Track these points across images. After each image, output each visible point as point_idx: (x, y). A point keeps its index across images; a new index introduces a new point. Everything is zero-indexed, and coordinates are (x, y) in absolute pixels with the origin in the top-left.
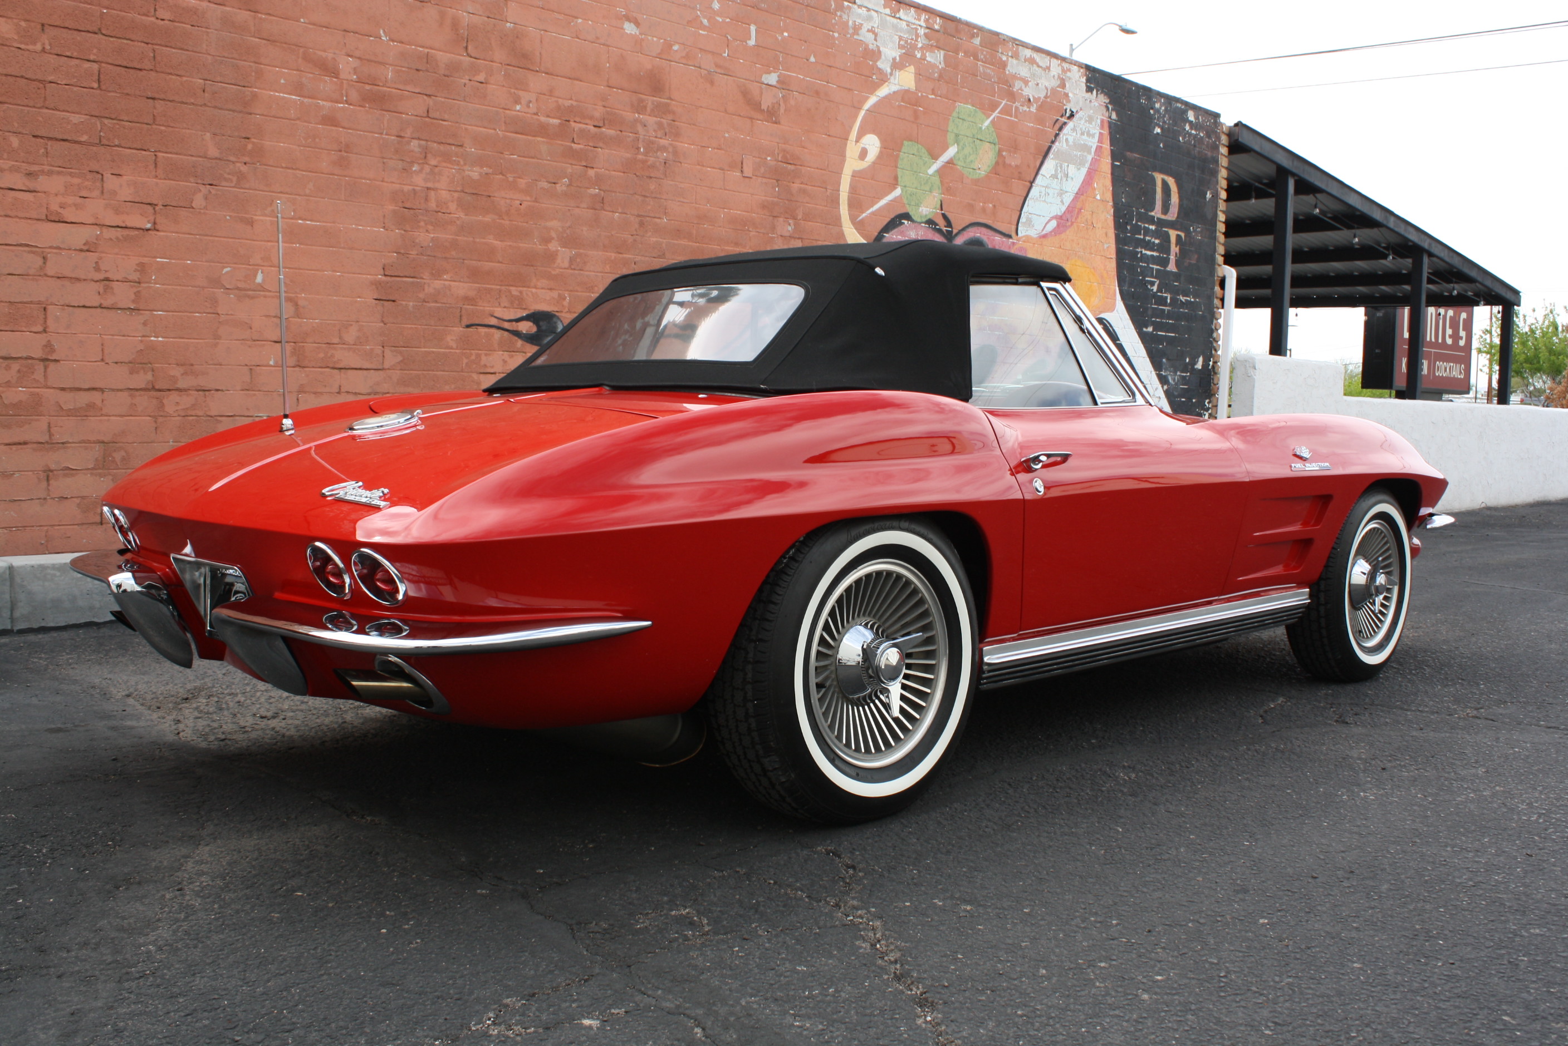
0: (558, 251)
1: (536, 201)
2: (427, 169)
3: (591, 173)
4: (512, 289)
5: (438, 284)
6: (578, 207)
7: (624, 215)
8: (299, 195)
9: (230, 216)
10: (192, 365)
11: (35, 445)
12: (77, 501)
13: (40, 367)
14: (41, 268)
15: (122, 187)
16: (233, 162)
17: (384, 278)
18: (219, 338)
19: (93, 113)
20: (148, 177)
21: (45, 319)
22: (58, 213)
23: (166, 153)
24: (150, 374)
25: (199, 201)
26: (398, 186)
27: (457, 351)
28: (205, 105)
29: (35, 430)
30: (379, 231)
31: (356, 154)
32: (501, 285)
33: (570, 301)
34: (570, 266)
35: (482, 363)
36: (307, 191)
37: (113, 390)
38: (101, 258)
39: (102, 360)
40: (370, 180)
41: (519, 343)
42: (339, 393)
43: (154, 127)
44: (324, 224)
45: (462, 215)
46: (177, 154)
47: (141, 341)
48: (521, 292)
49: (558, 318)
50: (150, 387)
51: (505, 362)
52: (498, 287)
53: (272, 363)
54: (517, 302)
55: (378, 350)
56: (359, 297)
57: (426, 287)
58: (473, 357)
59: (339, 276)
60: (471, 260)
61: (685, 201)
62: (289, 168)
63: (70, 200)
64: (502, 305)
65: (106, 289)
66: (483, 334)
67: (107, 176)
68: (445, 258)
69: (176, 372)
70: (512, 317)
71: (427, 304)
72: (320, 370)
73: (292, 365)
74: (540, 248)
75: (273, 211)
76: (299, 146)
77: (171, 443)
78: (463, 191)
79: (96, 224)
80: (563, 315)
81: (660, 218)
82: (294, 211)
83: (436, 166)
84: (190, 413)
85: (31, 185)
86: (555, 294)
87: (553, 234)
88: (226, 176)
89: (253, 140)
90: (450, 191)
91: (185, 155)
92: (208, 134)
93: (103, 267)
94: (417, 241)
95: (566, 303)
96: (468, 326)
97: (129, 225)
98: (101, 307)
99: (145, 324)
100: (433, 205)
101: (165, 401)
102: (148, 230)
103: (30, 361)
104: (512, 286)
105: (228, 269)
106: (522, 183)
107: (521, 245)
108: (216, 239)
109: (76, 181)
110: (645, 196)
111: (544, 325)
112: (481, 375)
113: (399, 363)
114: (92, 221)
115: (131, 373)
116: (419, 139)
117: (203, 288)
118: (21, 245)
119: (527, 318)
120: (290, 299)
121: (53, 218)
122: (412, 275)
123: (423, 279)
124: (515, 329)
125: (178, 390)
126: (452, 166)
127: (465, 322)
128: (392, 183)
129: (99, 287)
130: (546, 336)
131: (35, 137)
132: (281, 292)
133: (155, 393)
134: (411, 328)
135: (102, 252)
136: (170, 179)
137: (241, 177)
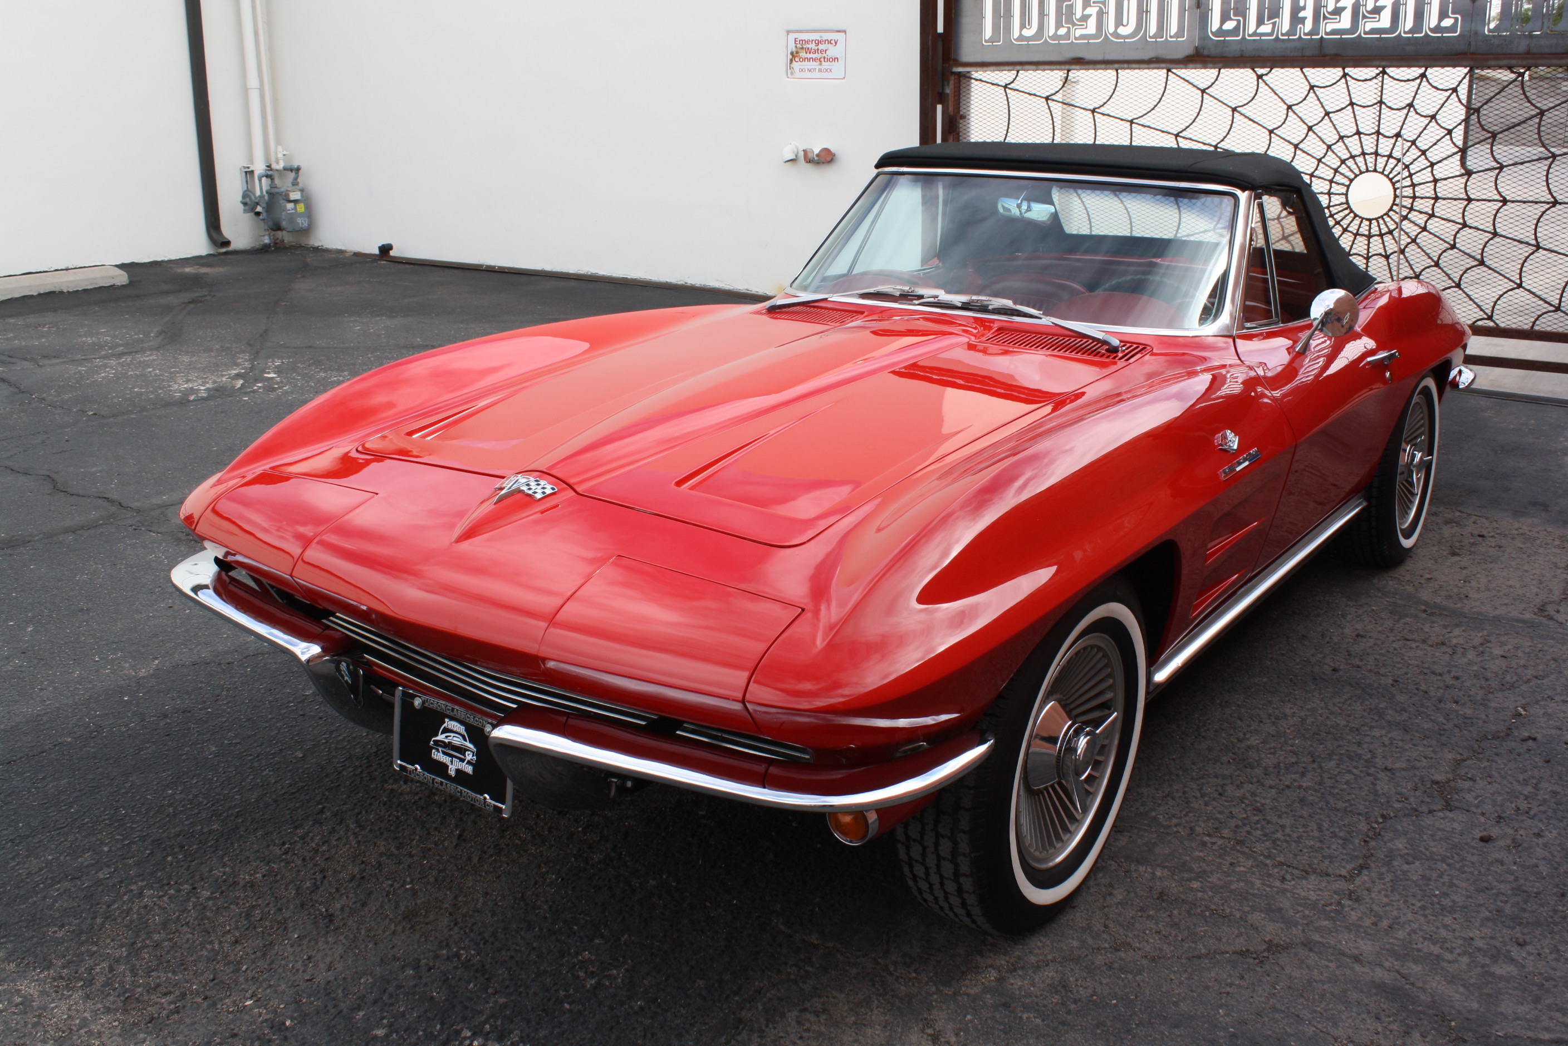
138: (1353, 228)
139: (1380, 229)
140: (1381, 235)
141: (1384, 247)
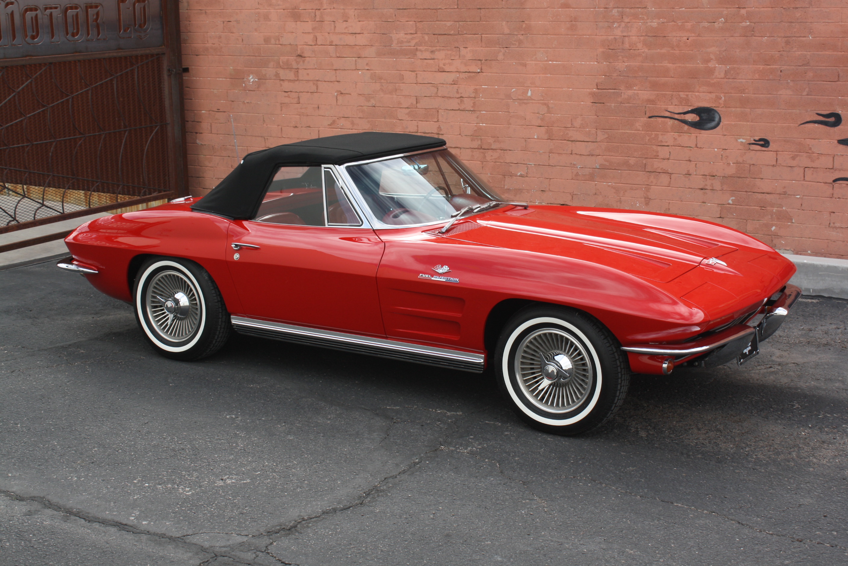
0: (715, 67)
1: (699, 36)
2: (623, 24)
3: (743, 12)
4: (680, 93)
5: (630, 92)
6: (732, 36)
7: (772, 38)
8: (550, 48)
9: (515, 63)
10: (498, 137)
14: (437, 93)
15: (467, 53)
16: (517, 35)
17: (597, 90)
18: (509, 124)
19: (456, 20)
20: (478, 47)
21: (438, 115)
22: (443, 68)
23: (486, 34)
24: (480, 141)
25: (500, 57)
26: (605, 37)
27: (642, 132)
28: (503, 8)
30: (594, 64)
31: (580, 22)
32: (673, 92)
33: (725, 101)
34: (725, 77)
35: (659, 139)
36: (554, 46)
37: (465, 148)
38: (459, 87)
39: (460, 134)
40: (588, 35)
41: (686, 127)
42: (571, 154)
43: (481, 22)
44: (563, 63)
45: (646, 50)
46: (490, 34)
47: (476, 126)
48: (687, 95)
49: (716, 111)
50: (480, 147)
51: (675, 139)
52: (671, 93)
53: (536, 137)
54: (684, 102)
55: (593, 131)
56: (583, 102)
57: (622, 95)
58: (653, 136)
59: (571, 91)
60: (652, 77)
61: (830, 21)
62: (544, 35)
63: (447, 61)
64: (674, 104)
65: (461, 101)
66: (660, 122)
67: (462, 48)
68: (635, 77)
69: (491, 140)
70: (681, 111)
71: (623, 105)
72: (561, 141)
73: (546, 138)
74: (701, 66)
75: (536, 58)
76: (549, 22)
77: (489, 175)
78: (646, 35)
79: (457, 72)
80: (720, 109)
81: (805, 37)
82: (547, 57)
83: (629, 22)
84: (497, 161)
85: (432, 56)
86: (713, 96)
87: (712, 57)
88: (513, 42)
89: (526, 22)
90: (638, 36)
91: (494, 34)
92: (504, 22)
93: (460, 91)
94: (617, 68)
95: (721, 101)
96: (650, 117)
97: (471, 71)
98: (459, 110)
99: (477, 117)
100: (627, 46)
101: (486, 154)
102: (479, 72)
104: (681, 92)
105: (514, 90)
106: (688, 25)
107: (687, 65)
108: (509, 74)
109: (449, 52)
110: (791, 22)
111: (705, 116)
112: (659, 147)
113: (606, 138)
114: (455, 70)
115: (472, 141)
116: (618, 8)
117: (503, 99)
118: (429, 83)
119: (692, 111)
120: (545, 104)
121: (441, 70)
122: (614, 88)
123: (620, 90)
124: (683, 119)
125: (492, 149)
126: (639, 21)
127: (648, 114)
128: (601, 35)
129: (458, 101)
130: (707, 123)
131: (434, 34)
132: (540, 100)
133: (482, 150)
134: (613, 118)
135: (459, 84)
136: (488, 47)
137: (520, 42)
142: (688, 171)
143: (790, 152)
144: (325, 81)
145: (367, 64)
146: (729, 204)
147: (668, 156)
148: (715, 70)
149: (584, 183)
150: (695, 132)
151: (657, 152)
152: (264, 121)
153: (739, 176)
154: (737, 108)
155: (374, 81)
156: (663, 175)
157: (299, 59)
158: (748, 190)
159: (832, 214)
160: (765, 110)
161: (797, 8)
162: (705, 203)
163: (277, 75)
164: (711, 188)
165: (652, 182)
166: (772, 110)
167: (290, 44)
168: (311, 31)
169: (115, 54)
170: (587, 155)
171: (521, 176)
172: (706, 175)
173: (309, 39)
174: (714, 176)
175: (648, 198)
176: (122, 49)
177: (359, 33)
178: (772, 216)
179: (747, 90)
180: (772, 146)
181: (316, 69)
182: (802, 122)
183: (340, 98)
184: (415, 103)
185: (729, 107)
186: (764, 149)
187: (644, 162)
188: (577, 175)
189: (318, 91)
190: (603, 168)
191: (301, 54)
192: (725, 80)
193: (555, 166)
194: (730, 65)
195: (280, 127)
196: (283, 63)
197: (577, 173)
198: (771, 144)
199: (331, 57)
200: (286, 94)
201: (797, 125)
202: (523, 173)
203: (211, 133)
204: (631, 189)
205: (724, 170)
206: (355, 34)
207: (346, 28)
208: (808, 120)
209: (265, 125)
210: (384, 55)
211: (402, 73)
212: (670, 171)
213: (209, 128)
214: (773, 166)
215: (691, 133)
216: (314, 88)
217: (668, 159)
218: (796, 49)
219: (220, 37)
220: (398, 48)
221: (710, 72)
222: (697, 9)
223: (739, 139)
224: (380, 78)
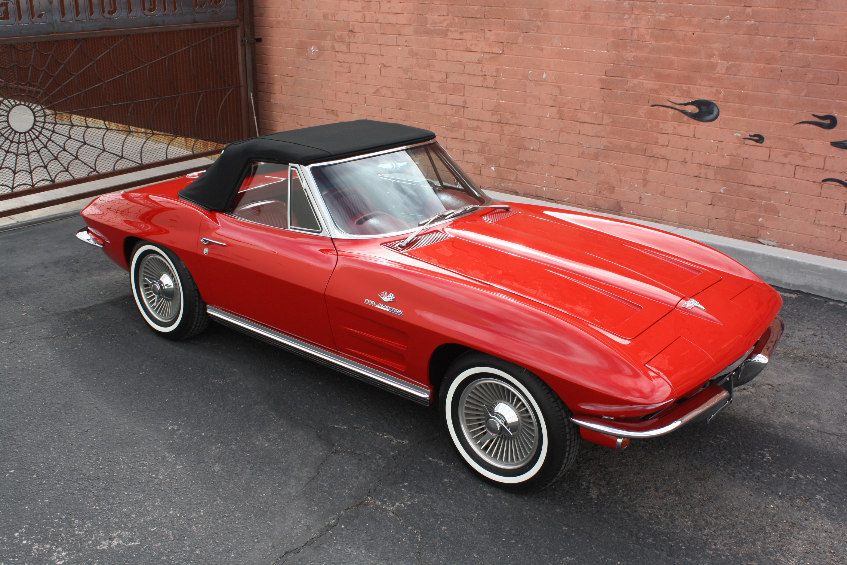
0: (718, 63)
1: (704, 31)
2: (633, 16)
3: (749, 10)
4: (683, 85)
5: (636, 81)
6: (737, 34)
7: (775, 38)
8: (565, 35)
9: (533, 47)
10: (515, 114)
11: (460, 140)
12: (472, 164)
13: (462, 109)
14: (464, 70)
15: (491, 36)
16: (535, 21)
17: (605, 77)
18: (525, 102)
19: (482, 5)
20: (501, 31)
21: (464, 90)
22: (469, 48)
23: (508, 19)
24: (499, 116)
25: (520, 40)
26: (616, 27)
27: (645, 119)
29: (459, 135)
30: (604, 52)
32: (676, 83)
33: (724, 96)
34: (727, 72)
35: (660, 127)
36: (568, 33)
37: (486, 121)
38: (483, 66)
39: (482, 109)
40: (600, 25)
41: (686, 118)
42: (579, 134)
43: (504, 8)
44: (576, 49)
45: (653, 42)
46: (512, 19)
47: (496, 102)
48: (689, 88)
49: (715, 105)
50: (499, 122)
51: (675, 128)
52: (675, 84)
53: (548, 116)
54: (686, 94)
55: (600, 114)
56: (592, 87)
57: (629, 83)
58: (655, 124)
59: (582, 76)
60: (657, 68)
62: (560, 22)
63: (474, 42)
64: (676, 95)
65: (485, 79)
66: (662, 111)
67: (487, 31)
68: (641, 67)
69: (509, 116)
70: (682, 102)
71: (629, 92)
72: (570, 122)
73: (557, 118)
74: (704, 60)
75: (552, 43)
76: (565, 10)
78: (654, 28)
79: (482, 52)
80: (719, 103)
81: (808, 39)
82: (562, 43)
84: (514, 135)
85: (461, 37)
86: (713, 90)
87: (715, 52)
88: (532, 28)
89: (544, 10)
90: (646, 28)
91: (516, 19)
92: (525, 9)
93: (484, 70)
94: (625, 57)
95: (721, 96)
97: (494, 52)
98: (482, 86)
99: (498, 95)
100: (635, 37)
101: (504, 128)
102: (501, 54)
103: (459, 107)
104: (684, 84)
105: (531, 71)
106: (695, 20)
107: (691, 59)
108: (527, 57)
109: (476, 34)
110: (796, 23)
111: (704, 109)
112: (659, 134)
113: (611, 122)
114: (480, 51)
115: (492, 115)
117: (521, 80)
118: (457, 61)
119: (693, 103)
120: (558, 87)
121: (468, 50)
122: (621, 76)
123: (627, 78)
124: (683, 110)
125: (509, 124)
126: (648, 14)
127: (651, 103)
128: (613, 26)
129: (482, 78)
130: (706, 115)
131: (463, 17)
132: (554, 83)
133: (501, 124)
134: (619, 104)
135: (484, 64)
136: (509, 31)
137: (539, 28)
138: (16, 139)
139: (31, 137)
140: (32, 140)
141: (35, 146)
142: (685, 159)
143: (783, 149)
144: (371, 54)
145: (406, 41)
146: (720, 193)
147: (667, 144)
148: (717, 65)
149: (589, 161)
150: (694, 123)
151: (657, 139)
152: (322, 86)
153: (732, 167)
154: (735, 103)
155: (411, 57)
156: (661, 161)
157: (351, 34)
158: (739, 182)
159: (818, 212)
160: (762, 107)
161: (803, 9)
162: (698, 190)
163: (333, 47)
164: (705, 176)
165: (651, 166)
166: (769, 108)
167: (344, 21)
168: (361, 10)
169: (190, 27)
170: (593, 136)
171: (534, 150)
172: (701, 164)
173: (359, 16)
174: (708, 166)
175: (646, 180)
176: (198, 22)
177: (400, 14)
178: (760, 208)
179: (746, 87)
180: (766, 142)
181: (364, 43)
182: (797, 122)
183: (383, 69)
184: (445, 78)
185: (728, 102)
186: (758, 144)
187: (645, 147)
188: (583, 153)
189: (366, 63)
190: (606, 149)
191: (353, 30)
192: (727, 76)
193: (564, 144)
194: (732, 61)
195: (335, 92)
196: (337, 37)
197: (583, 151)
198: (765, 140)
199: (376, 33)
200: (340, 64)
201: (793, 124)
202: (535, 148)
203: (282, 94)
204: (631, 171)
205: (718, 161)
206: (397, 13)
207: (390, 8)
208: (804, 120)
209: (323, 90)
210: (421, 33)
211: (436, 50)
212: (668, 157)
213: (280, 90)
214: (766, 161)
215: (690, 124)
216: (362, 60)
217: (667, 146)
218: (798, 50)
219: (289, 12)
220: (432, 28)
221: (713, 67)
222: (704, 6)
223: (735, 133)
224: (417, 54)
